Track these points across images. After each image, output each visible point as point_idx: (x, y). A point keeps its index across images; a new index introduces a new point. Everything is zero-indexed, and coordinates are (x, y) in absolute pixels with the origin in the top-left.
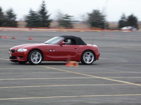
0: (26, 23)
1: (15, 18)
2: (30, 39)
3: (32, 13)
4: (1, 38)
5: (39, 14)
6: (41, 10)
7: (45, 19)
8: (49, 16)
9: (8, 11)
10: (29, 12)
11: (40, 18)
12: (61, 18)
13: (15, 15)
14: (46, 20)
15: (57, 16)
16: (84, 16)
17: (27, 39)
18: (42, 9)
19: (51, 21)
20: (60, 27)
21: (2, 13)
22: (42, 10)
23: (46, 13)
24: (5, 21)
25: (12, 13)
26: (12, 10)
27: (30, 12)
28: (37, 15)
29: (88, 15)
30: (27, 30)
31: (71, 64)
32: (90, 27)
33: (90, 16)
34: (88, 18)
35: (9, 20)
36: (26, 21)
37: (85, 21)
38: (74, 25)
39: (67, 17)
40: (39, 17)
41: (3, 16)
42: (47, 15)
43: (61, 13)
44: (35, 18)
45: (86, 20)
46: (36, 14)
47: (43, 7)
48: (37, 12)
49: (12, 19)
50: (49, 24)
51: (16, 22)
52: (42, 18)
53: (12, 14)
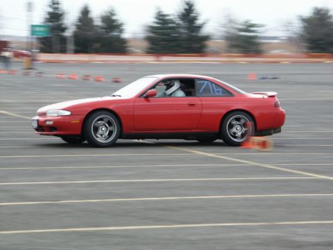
0: (146, 44)
1: (121, 31)
3: (161, 18)
4: (87, 80)
5: (179, 21)
6: (183, 11)
7: (194, 34)
8: (204, 23)
9: (104, 14)
10: (155, 16)
11: (182, 31)
12: (233, 31)
13: (121, 25)
14: (196, 36)
15: (224, 26)
16: (290, 23)
18: (187, 7)
19: (207, 38)
20: (231, 52)
21: (91, 20)
22: (186, 10)
23: (195, 18)
24: (98, 39)
25: (114, 18)
26: (113, 12)
27: (157, 18)
28: (174, 23)
29: (300, 22)
30: (150, 59)
32: (305, 50)
33: (306, 24)
34: (300, 29)
35: (106, 36)
36: (148, 39)
37: (294, 36)
38: (264, 48)
39: (249, 27)
40: (178, 28)
41: (93, 26)
42: (199, 22)
43: (233, 17)
44: (169, 31)
45: (295, 33)
46: (171, 20)
47: (188, 4)
48: (173, 15)
49: (115, 34)
50: (204, 46)
51: (124, 41)
52: (186, 31)
53: (114, 21)
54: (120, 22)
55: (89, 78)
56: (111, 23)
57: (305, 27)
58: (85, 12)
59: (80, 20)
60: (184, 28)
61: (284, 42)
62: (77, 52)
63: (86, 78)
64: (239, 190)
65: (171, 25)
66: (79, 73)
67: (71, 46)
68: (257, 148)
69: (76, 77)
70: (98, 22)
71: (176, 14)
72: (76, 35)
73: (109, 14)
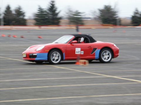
0: (34, 21)
1: (24, 16)
2: (40, 38)
3: (41, 10)
4: (9, 37)
5: (48, 11)
6: (50, 7)
7: (55, 17)
8: (59, 12)
9: (16, 9)
10: (38, 9)
12: (72, 16)
13: (24, 13)
15: (67, 13)
16: (95, 12)
17: (36, 37)
19: (60, 18)
20: (70, 24)
21: (11, 11)
23: (55, 10)
24: (14, 19)
25: (21, 10)
26: (20, 8)
29: (99, 11)
30: (37, 28)
31: (81, 63)
32: (101, 23)
34: (99, 14)
35: (17, 18)
36: (35, 19)
38: (84, 22)
39: (78, 13)
40: (48, 14)
42: (57, 12)
43: (71, 10)
44: (44, 16)
45: (97, 16)
47: (52, 4)
49: (21, 17)
50: (59, 22)
51: (25, 20)
52: (51, 16)
53: (21, 12)
54: (23, 12)
55: (10, 36)
56: (19, 13)
57: (101, 13)
58: (8, 8)
59: (6, 11)
60: (50, 14)
61: (93, 20)
62: (5, 25)
63: (9, 36)
64: (74, 83)
65: (45, 13)
66: (6, 34)
67: (2, 23)
68: (82, 64)
69: (5, 36)
70: (14, 12)
71: (47, 8)
72: (4, 18)
73: (18, 9)
